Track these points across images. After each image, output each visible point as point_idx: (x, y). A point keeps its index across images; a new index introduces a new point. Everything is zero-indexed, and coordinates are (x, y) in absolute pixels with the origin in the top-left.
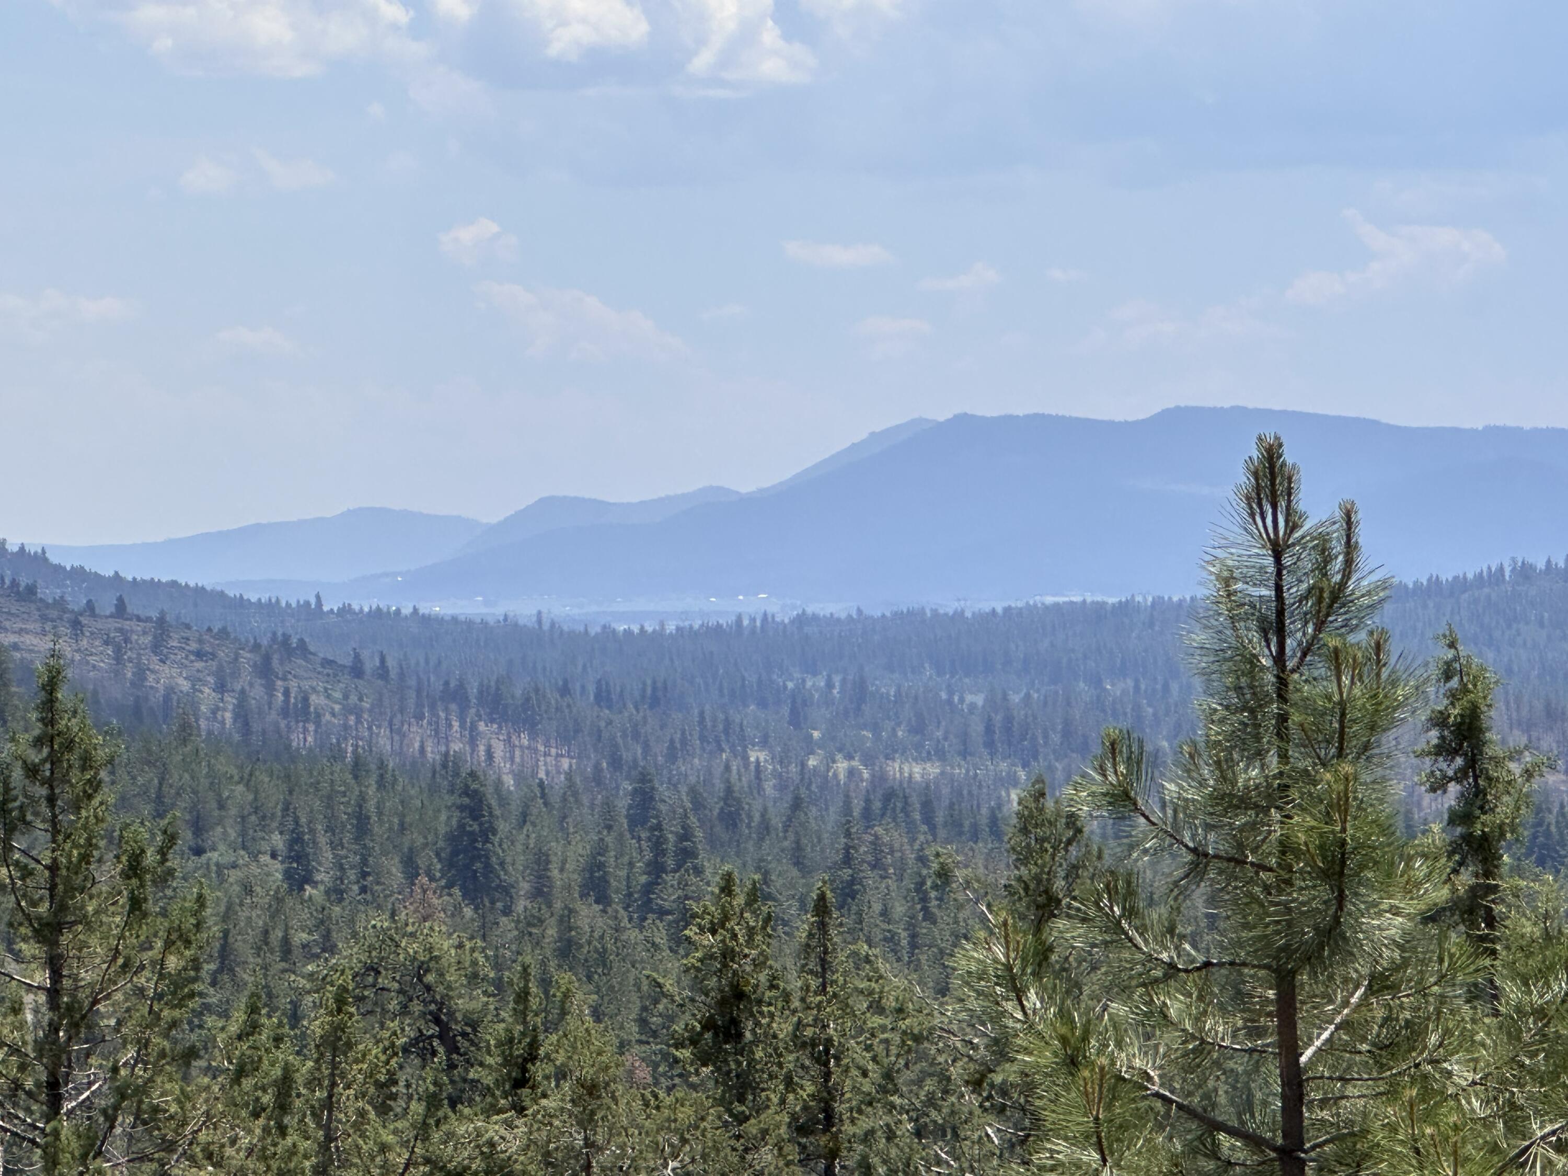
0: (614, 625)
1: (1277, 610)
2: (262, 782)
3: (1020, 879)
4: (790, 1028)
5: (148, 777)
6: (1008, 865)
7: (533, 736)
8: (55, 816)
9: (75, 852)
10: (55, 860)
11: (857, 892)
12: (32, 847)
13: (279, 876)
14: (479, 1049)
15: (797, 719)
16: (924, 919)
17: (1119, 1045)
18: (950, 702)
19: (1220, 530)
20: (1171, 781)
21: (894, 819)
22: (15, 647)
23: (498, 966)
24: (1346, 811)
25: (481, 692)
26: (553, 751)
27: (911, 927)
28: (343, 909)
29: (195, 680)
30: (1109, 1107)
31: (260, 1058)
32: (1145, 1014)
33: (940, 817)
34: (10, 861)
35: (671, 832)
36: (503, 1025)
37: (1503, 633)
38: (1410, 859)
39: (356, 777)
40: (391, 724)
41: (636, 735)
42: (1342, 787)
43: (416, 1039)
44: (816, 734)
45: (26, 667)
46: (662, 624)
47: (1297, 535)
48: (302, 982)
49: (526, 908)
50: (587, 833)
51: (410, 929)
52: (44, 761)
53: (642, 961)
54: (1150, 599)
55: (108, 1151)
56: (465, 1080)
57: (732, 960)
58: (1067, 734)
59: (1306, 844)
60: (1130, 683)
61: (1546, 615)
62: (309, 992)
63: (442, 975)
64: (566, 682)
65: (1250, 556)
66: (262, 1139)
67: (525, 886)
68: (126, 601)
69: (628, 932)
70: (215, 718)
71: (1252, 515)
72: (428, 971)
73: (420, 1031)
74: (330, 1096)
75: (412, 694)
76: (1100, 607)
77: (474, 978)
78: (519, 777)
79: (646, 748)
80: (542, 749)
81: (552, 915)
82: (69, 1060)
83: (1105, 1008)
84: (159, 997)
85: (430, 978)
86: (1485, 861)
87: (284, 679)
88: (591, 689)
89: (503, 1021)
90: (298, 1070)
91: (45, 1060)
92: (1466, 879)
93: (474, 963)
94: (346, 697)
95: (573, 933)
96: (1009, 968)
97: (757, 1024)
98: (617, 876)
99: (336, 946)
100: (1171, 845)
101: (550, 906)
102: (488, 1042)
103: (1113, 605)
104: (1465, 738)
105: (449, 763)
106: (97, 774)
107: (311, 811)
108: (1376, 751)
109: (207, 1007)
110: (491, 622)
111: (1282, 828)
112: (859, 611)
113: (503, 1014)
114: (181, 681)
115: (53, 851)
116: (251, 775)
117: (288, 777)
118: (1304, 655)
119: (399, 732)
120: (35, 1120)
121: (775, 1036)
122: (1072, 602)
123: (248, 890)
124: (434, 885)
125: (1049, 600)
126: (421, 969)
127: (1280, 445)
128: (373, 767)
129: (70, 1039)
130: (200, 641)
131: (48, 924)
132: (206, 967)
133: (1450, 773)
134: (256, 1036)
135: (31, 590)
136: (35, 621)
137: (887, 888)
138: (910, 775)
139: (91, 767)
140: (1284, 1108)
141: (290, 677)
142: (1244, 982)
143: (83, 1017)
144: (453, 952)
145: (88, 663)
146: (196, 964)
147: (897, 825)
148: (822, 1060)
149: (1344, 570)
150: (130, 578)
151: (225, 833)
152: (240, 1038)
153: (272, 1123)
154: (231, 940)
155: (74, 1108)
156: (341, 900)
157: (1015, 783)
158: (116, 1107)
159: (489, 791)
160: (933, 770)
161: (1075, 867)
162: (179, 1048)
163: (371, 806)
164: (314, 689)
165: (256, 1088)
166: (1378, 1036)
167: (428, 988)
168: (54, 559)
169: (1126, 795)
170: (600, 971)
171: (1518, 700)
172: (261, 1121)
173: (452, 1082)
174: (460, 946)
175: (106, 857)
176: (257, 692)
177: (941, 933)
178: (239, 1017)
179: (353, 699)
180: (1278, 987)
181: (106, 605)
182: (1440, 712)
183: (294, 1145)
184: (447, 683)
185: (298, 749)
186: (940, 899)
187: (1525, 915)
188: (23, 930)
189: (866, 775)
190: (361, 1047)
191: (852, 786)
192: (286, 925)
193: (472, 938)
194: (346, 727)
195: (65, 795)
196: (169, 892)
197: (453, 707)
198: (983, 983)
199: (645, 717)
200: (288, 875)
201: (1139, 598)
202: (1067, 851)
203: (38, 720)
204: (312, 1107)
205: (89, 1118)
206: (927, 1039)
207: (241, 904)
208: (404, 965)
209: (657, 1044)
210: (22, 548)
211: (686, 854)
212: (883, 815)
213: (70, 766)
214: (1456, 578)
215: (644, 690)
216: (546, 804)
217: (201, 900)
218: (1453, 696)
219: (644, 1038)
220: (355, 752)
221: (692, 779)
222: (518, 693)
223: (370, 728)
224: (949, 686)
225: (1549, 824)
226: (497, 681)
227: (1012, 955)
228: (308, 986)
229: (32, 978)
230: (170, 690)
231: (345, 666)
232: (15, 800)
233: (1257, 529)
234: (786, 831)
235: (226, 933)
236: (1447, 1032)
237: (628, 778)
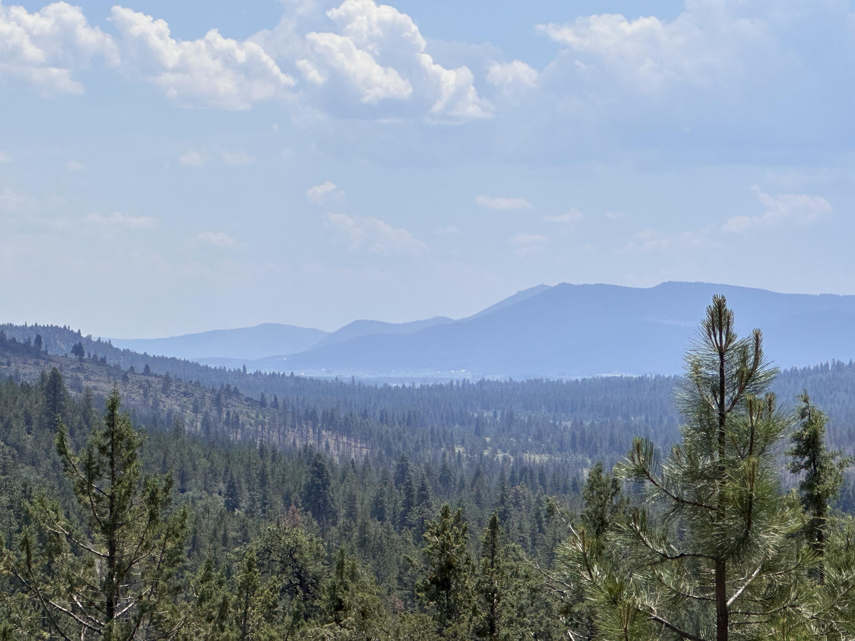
0: (390, 384)
1: (721, 382)
2: (215, 457)
3: (588, 513)
4: (475, 584)
5: (159, 454)
6: (581, 506)
7: (349, 438)
8: (113, 472)
9: (123, 491)
10: (113, 493)
11: (507, 517)
12: (101, 486)
13: (222, 504)
14: (319, 591)
15: (478, 432)
16: (540, 531)
17: (638, 595)
18: (554, 425)
19: (694, 342)
20: (667, 465)
21: (526, 483)
22: (95, 388)
23: (329, 551)
24: (753, 481)
25: (323, 414)
26: (359, 445)
27: (532, 535)
28: (254, 521)
29: (183, 407)
30: (632, 623)
31: (212, 592)
32: (651, 580)
33: (549, 481)
34: (91, 494)
35: (416, 486)
36: (330, 580)
37: (828, 396)
38: (784, 507)
39: (261, 456)
40: (279, 431)
41: (400, 438)
42: (751, 469)
43: (288, 585)
44: (488, 439)
45: (100, 398)
46: (414, 384)
47: (731, 345)
48: (233, 556)
49: (344, 522)
50: (375, 486)
51: (287, 531)
52: (108, 445)
53: (400, 550)
54: (654, 376)
55: (136, 637)
56: (312, 606)
57: (447, 550)
58: (612, 442)
59: (733, 496)
60: (643, 417)
61: (849, 388)
62: (236, 561)
63: (302, 554)
64: (366, 411)
65: (708, 355)
66: (212, 633)
67: (343, 512)
68: (150, 367)
69: (394, 535)
70: (192, 425)
71: (710, 335)
72: (295, 552)
73: (290, 581)
74: (246, 612)
75: (290, 415)
76: (629, 379)
77: (317, 556)
78: (342, 458)
79: (405, 444)
80: (353, 444)
81: (356, 525)
82: (118, 592)
83: (631, 576)
84: (162, 561)
85: (296, 556)
86: (818, 508)
87: (227, 407)
88: (378, 415)
89: (331, 577)
90: (230, 600)
91: (106, 592)
92: (809, 517)
93: (318, 549)
94: (257, 416)
95: (366, 535)
96: (584, 554)
97: (458, 581)
98: (389, 508)
99: (250, 539)
100: (665, 496)
101: (355, 521)
102: (323, 588)
103: (636, 378)
104: (810, 447)
105: (307, 450)
106: (134, 451)
107: (239, 472)
108: (767, 453)
109: (186, 568)
110: (330, 381)
111: (720, 489)
112: (511, 379)
113: (331, 574)
114: (176, 407)
115: (112, 489)
116: (210, 454)
117: (228, 455)
118: (733, 404)
119: (283, 434)
120: (100, 621)
121: (467, 588)
122: (615, 377)
123: (207, 510)
124: (299, 510)
125: (604, 375)
126: (292, 552)
127: (724, 301)
128: (270, 451)
129: (118, 582)
130: (186, 387)
131: (109, 525)
132: (185, 548)
133: (803, 463)
134: (210, 581)
135: (103, 360)
136: (105, 376)
137: (522, 516)
138: (534, 460)
139: (132, 448)
140: (718, 628)
141: (230, 406)
142: (700, 565)
143: (125, 571)
144: (307, 543)
145: (130, 397)
146: (181, 546)
147: (527, 485)
148: (489, 600)
149: (754, 363)
150: (152, 356)
151: (196, 482)
152: (202, 582)
153: (217, 625)
154: (198, 535)
155: (120, 616)
156: (253, 516)
157: (586, 466)
158: (140, 616)
159: (326, 464)
160: (545, 458)
161: (616, 507)
162: (171, 587)
163: (269, 469)
164: (241, 412)
165: (209, 607)
166: (766, 593)
167: (295, 560)
168: (115, 345)
169: (644, 471)
170: (379, 553)
171: (835, 429)
172: (212, 624)
173: (306, 607)
174: (311, 540)
175: (138, 492)
176: (214, 413)
177: (547, 539)
178: (201, 571)
179: (261, 417)
180: (717, 568)
181: (140, 368)
182: (798, 434)
183: (228, 636)
184: (307, 411)
185: (233, 442)
186: (548, 522)
187: (838, 535)
188: (96, 527)
189: (512, 460)
190: (261, 588)
191: (506, 465)
192: (225, 529)
193: (317, 537)
194: (257, 431)
195: (119, 461)
196: (168, 511)
197: (310, 422)
198: (571, 562)
199: (404, 429)
200: (227, 503)
201: (649, 376)
202: (612, 499)
203: (106, 424)
204: (237, 618)
205: (127, 621)
206: (540, 590)
207: (204, 518)
208: (283, 549)
209: (407, 590)
210: (99, 340)
211: (423, 497)
212: (521, 480)
213: (121, 447)
214: (804, 369)
215: (404, 416)
216: (355, 471)
217: (184, 515)
218: (805, 426)
219: (400, 587)
220: (261, 445)
221: (427, 461)
222: (342, 416)
223: (269, 433)
224: (554, 417)
225: (848, 491)
226: (332, 410)
227: (586, 548)
228: (236, 558)
229: (100, 551)
230: (170, 411)
231: (257, 401)
232: (94, 463)
233: (712, 341)
234: (472, 486)
235: (195, 532)
236: (800, 592)
237: (395, 459)
